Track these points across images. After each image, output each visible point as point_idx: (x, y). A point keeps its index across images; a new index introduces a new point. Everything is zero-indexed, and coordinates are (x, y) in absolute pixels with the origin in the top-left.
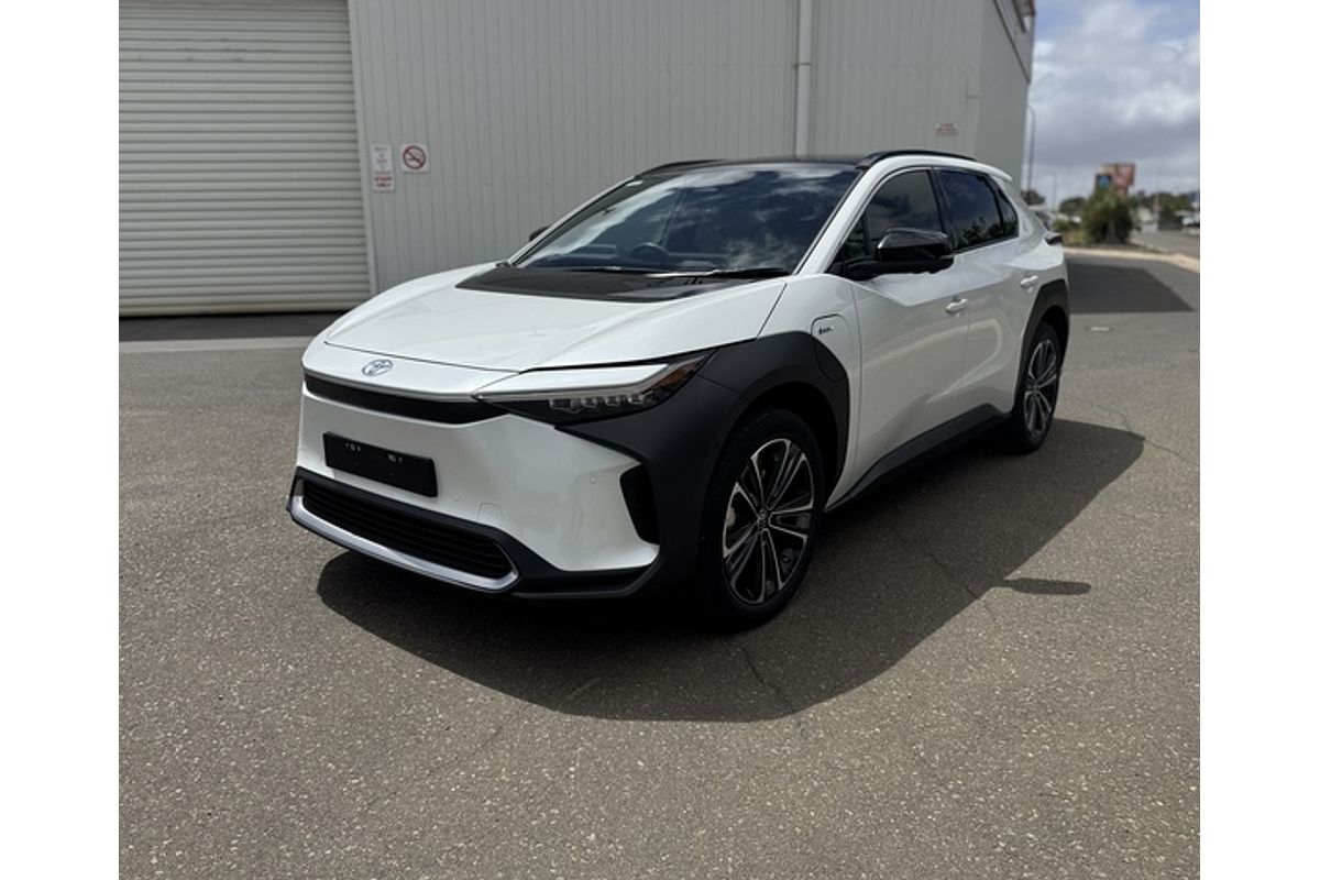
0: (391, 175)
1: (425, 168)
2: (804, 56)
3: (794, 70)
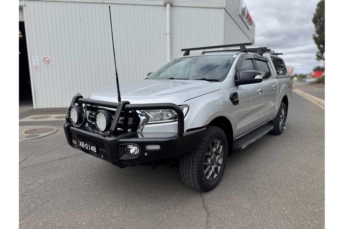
0: (39, 66)
1: (50, 64)
2: (168, 31)
3: (166, 35)
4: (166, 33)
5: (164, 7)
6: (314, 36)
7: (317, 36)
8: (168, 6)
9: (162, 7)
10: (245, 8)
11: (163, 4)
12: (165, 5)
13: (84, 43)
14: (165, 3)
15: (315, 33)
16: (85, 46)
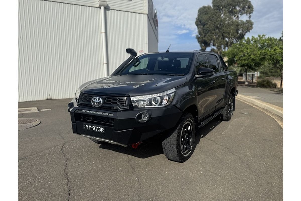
2: (103, 30)
3: (101, 34)
4: (101, 32)
5: (99, 9)
6: (197, 36)
7: (199, 36)
8: (102, 8)
9: (97, 8)
10: (156, 13)
11: (98, 6)
12: (100, 7)
14: (100, 5)
15: (198, 34)
16: (22, 40)
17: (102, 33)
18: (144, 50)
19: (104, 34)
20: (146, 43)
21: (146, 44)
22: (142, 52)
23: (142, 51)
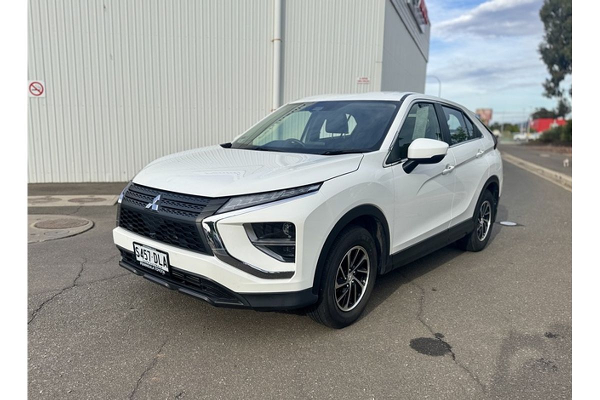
1: (43, 95)
2: (277, 35)
3: (272, 43)
4: (272, 39)
7: (548, 46)
13: (111, 56)
16: (113, 62)
17: (273, 41)
18: (371, 77)
19: (277, 43)
20: (376, 60)
21: (376, 64)
22: (364, 81)
23: (367, 79)
